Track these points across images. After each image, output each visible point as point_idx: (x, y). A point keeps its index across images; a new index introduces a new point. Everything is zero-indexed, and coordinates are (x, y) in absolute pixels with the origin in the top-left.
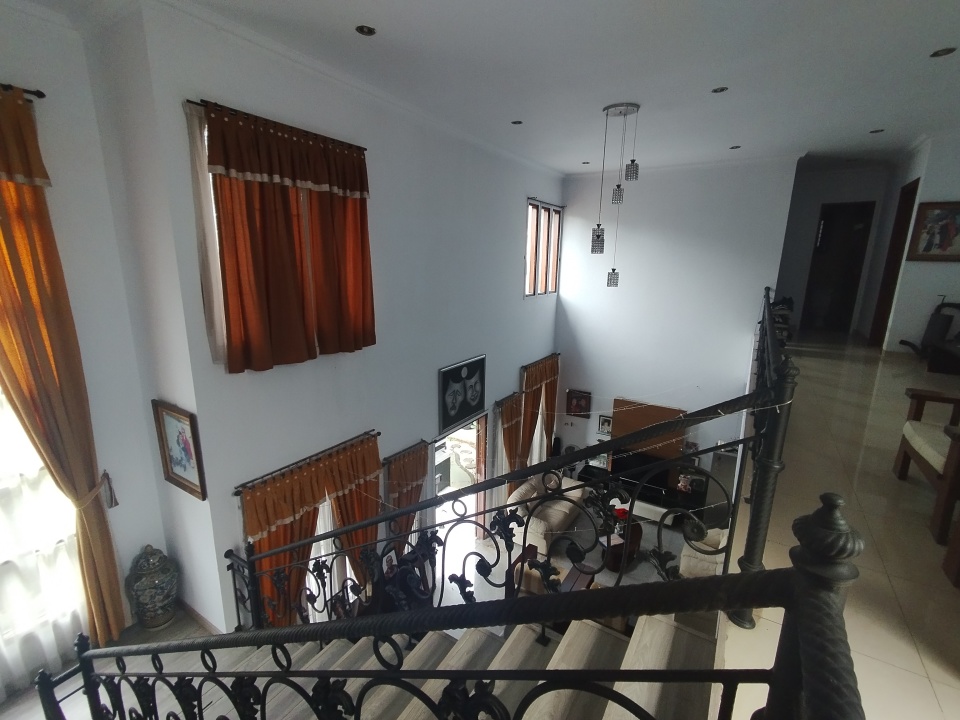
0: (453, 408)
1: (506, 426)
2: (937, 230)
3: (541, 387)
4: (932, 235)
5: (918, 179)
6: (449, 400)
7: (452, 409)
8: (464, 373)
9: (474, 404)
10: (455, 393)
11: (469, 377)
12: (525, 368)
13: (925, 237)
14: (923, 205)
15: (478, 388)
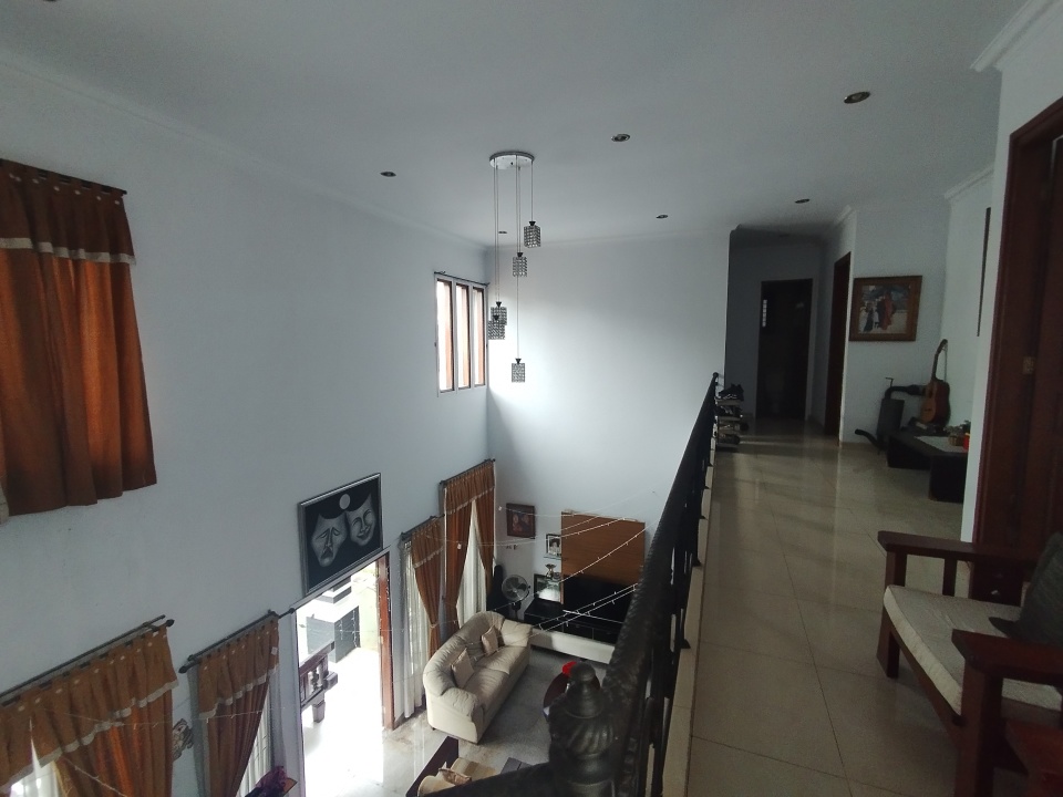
0: (328, 553)
1: (417, 565)
2: (875, 308)
3: (470, 505)
4: (871, 313)
5: (849, 254)
6: (318, 544)
7: (324, 556)
8: (344, 502)
9: (364, 542)
10: (329, 533)
11: (354, 506)
12: (444, 484)
13: (864, 314)
14: (857, 281)
15: (370, 519)
